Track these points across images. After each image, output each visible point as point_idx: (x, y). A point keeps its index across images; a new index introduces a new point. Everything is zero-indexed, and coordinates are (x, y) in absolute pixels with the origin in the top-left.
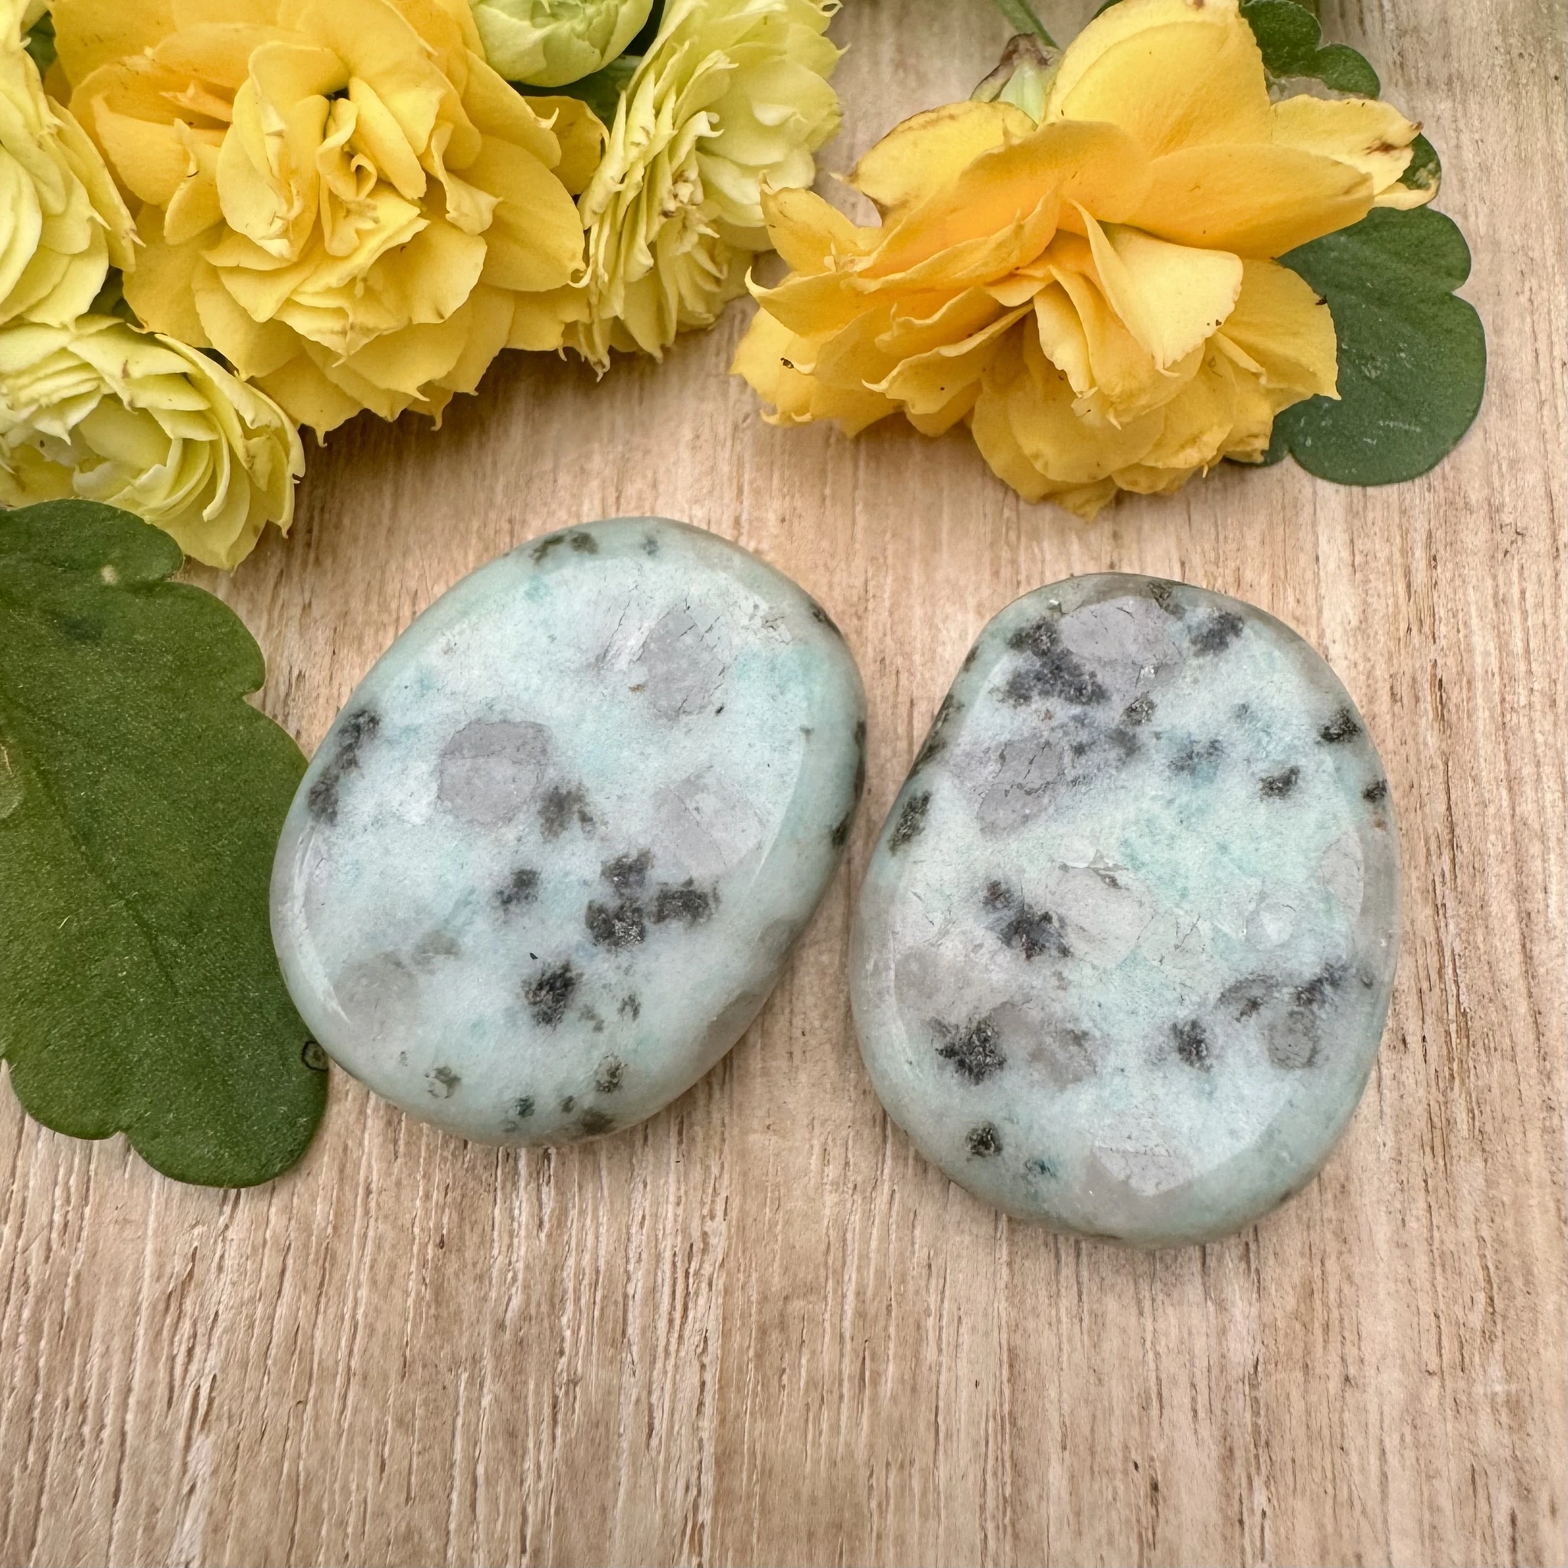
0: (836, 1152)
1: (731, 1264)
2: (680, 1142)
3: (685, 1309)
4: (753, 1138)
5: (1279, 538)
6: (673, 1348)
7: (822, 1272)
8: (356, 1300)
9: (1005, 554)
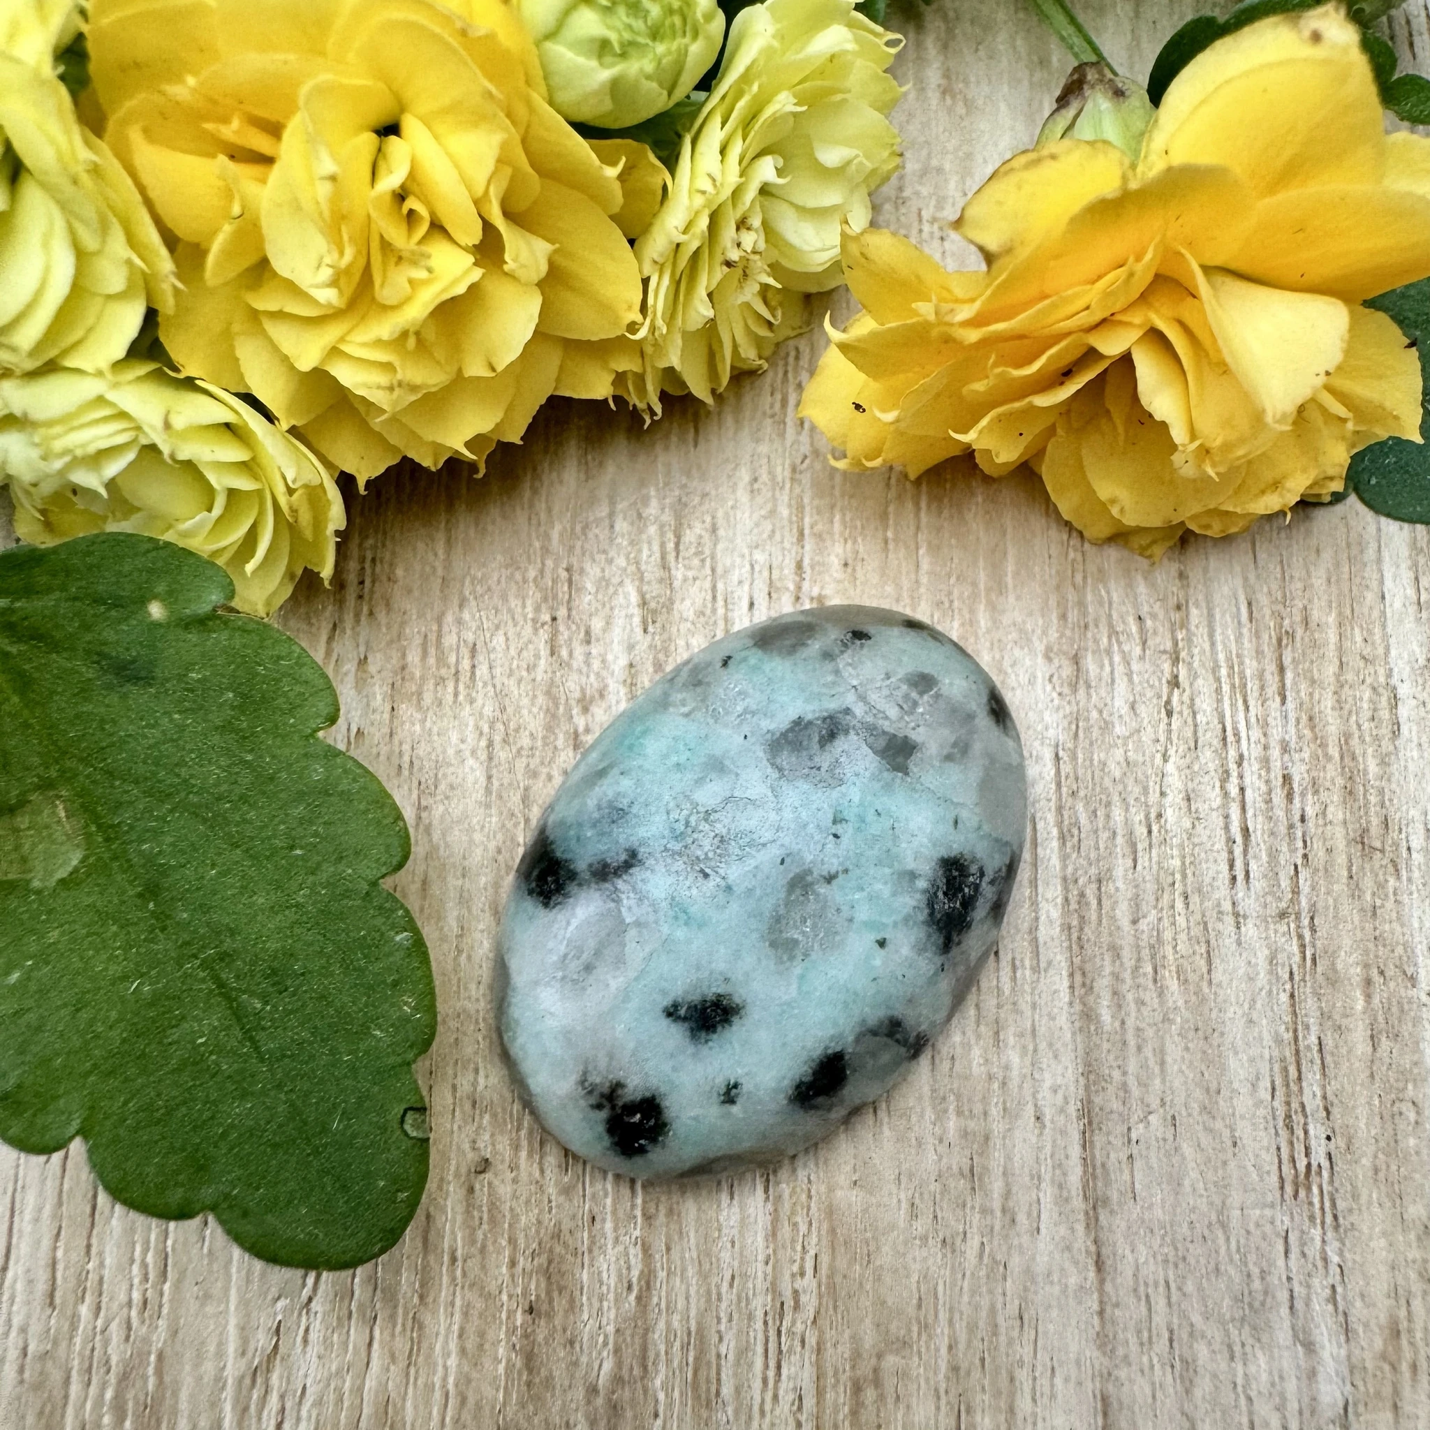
0: (925, 1208)
1: (824, 1322)
2: (767, 1199)
3: (779, 1367)
4: (839, 1193)
5: (1346, 576)
6: (768, 1407)
7: (915, 1329)
8: (445, 1367)
9: (1072, 596)
